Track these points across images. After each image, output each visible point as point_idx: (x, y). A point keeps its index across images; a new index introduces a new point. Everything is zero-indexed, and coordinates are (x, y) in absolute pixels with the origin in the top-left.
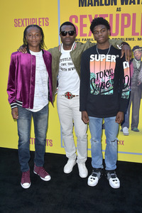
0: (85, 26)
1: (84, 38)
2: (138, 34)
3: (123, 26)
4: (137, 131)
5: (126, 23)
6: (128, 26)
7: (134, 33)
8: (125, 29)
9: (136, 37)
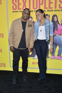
0: (21, 4)
1: (20, 10)
2: (47, 8)
3: (40, 4)
4: (48, 57)
5: (41, 3)
6: (42, 4)
7: (45, 8)
8: (41, 5)
9: (46, 10)
